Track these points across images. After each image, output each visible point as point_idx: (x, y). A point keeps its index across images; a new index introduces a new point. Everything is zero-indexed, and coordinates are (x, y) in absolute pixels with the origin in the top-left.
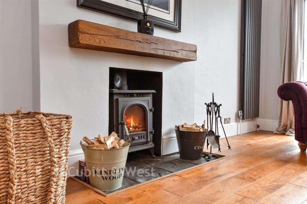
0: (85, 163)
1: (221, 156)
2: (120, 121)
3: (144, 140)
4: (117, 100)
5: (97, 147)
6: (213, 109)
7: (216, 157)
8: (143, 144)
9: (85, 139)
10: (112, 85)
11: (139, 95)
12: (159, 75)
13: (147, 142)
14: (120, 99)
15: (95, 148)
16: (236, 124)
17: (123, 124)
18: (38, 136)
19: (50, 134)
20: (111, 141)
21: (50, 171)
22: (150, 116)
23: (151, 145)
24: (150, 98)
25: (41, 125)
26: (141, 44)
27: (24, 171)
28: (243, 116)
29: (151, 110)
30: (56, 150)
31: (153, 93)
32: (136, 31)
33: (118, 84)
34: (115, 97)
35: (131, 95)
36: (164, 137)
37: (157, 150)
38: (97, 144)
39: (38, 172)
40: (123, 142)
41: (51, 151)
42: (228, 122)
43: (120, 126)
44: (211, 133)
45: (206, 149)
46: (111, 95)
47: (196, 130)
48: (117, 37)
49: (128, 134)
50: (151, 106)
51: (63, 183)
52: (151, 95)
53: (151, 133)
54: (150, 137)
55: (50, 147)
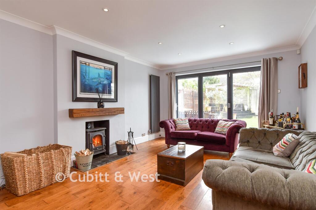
0: (76, 161)
1: (134, 153)
2: (90, 143)
3: (101, 149)
4: (89, 134)
5: (81, 155)
6: (131, 134)
7: (132, 153)
8: (101, 150)
9: (76, 152)
10: (87, 128)
11: (98, 131)
12: (108, 121)
13: (103, 150)
14: (90, 134)
15: (80, 156)
16: (148, 136)
17: (92, 144)
18: (61, 155)
19: (65, 154)
20: (86, 152)
21: (65, 166)
22: (104, 139)
23: (105, 151)
24: (104, 132)
25: (62, 151)
26: (99, 113)
27: (58, 166)
28: (151, 132)
29: (104, 136)
30: (67, 159)
31: (105, 129)
32: (97, 108)
33: (89, 127)
34: (88, 133)
35: (95, 131)
36: (110, 147)
37: (107, 153)
38: (81, 154)
39: (61, 166)
40: (91, 152)
41: (66, 159)
42: (144, 136)
43: (90, 145)
44: (130, 144)
45: (128, 150)
46: (86, 132)
47: (123, 143)
48: (89, 112)
49: (94, 148)
50: (104, 135)
51: (69, 169)
52: (104, 130)
53: (104, 146)
54: (104, 147)
55: (65, 158)
